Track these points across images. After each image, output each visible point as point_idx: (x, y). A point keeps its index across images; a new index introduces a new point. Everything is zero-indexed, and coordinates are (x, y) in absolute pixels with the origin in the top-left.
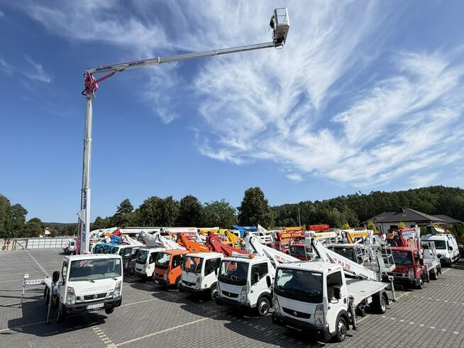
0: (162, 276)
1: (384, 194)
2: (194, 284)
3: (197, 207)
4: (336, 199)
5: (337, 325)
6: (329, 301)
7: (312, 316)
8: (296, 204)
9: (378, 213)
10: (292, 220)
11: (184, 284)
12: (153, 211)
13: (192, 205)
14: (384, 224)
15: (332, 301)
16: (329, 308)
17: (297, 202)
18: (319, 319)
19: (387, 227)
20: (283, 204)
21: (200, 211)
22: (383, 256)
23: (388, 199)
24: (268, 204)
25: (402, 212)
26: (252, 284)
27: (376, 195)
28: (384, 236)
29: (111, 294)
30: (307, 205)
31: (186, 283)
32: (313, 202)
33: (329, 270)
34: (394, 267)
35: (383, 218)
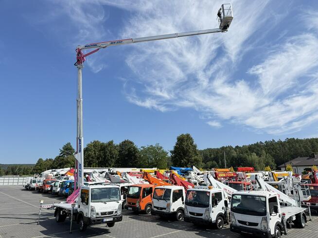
0: (135, 204)
1: (298, 141)
2: (165, 209)
3: (134, 151)
4: (255, 144)
5: (275, 231)
6: (271, 215)
7: (259, 225)
8: (217, 149)
9: (293, 157)
10: (215, 162)
11: (155, 209)
12: (95, 154)
13: (130, 148)
14: (299, 168)
15: (272, 215)
16: (270, 219)
17: (219, 147)
18: (264, 226)
19: (302, 170)
20: (206, 148)
21: (137, 154)
22: (302, 190)
23: (302, 145)
24: (197, 149)
25: (314, 157)
26: (213, 207)
27: (291, 142)
28: (300, 177)
29: (116, 212)
30: (228, 149)
31: (157, 208)
32: (234, 147)
33: (270, 195)
34: (310, 197)
35: (298, 162)
